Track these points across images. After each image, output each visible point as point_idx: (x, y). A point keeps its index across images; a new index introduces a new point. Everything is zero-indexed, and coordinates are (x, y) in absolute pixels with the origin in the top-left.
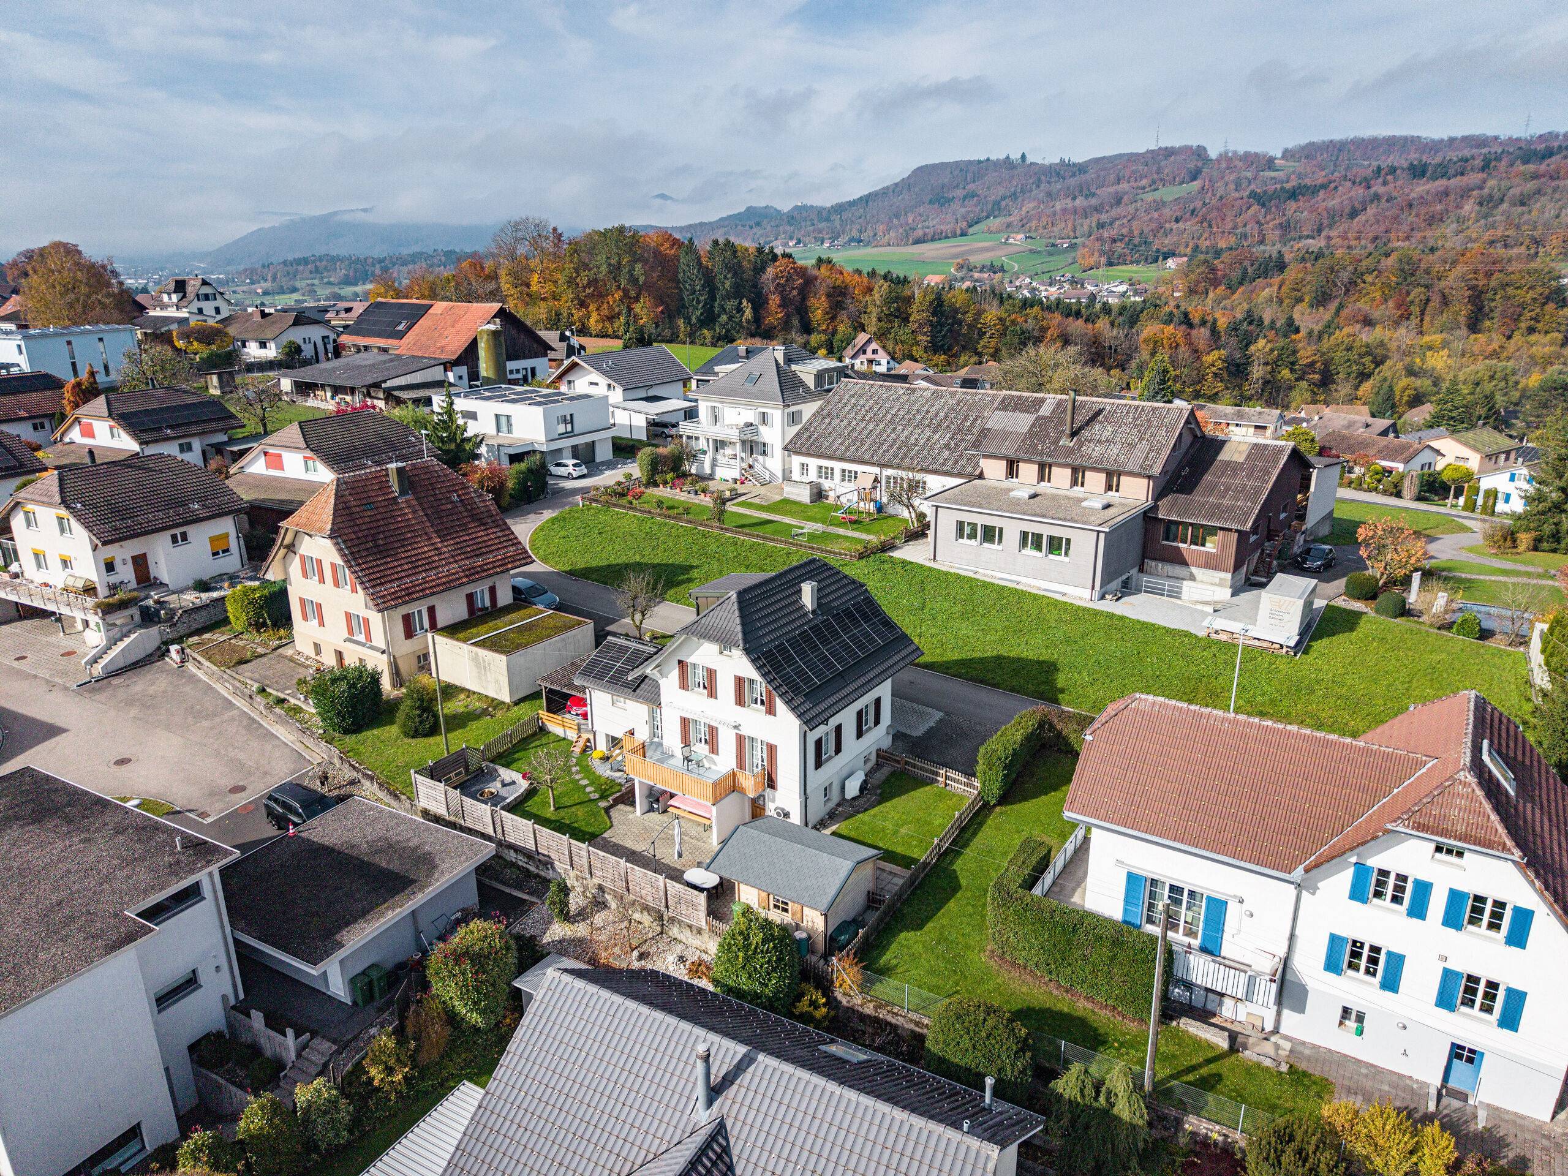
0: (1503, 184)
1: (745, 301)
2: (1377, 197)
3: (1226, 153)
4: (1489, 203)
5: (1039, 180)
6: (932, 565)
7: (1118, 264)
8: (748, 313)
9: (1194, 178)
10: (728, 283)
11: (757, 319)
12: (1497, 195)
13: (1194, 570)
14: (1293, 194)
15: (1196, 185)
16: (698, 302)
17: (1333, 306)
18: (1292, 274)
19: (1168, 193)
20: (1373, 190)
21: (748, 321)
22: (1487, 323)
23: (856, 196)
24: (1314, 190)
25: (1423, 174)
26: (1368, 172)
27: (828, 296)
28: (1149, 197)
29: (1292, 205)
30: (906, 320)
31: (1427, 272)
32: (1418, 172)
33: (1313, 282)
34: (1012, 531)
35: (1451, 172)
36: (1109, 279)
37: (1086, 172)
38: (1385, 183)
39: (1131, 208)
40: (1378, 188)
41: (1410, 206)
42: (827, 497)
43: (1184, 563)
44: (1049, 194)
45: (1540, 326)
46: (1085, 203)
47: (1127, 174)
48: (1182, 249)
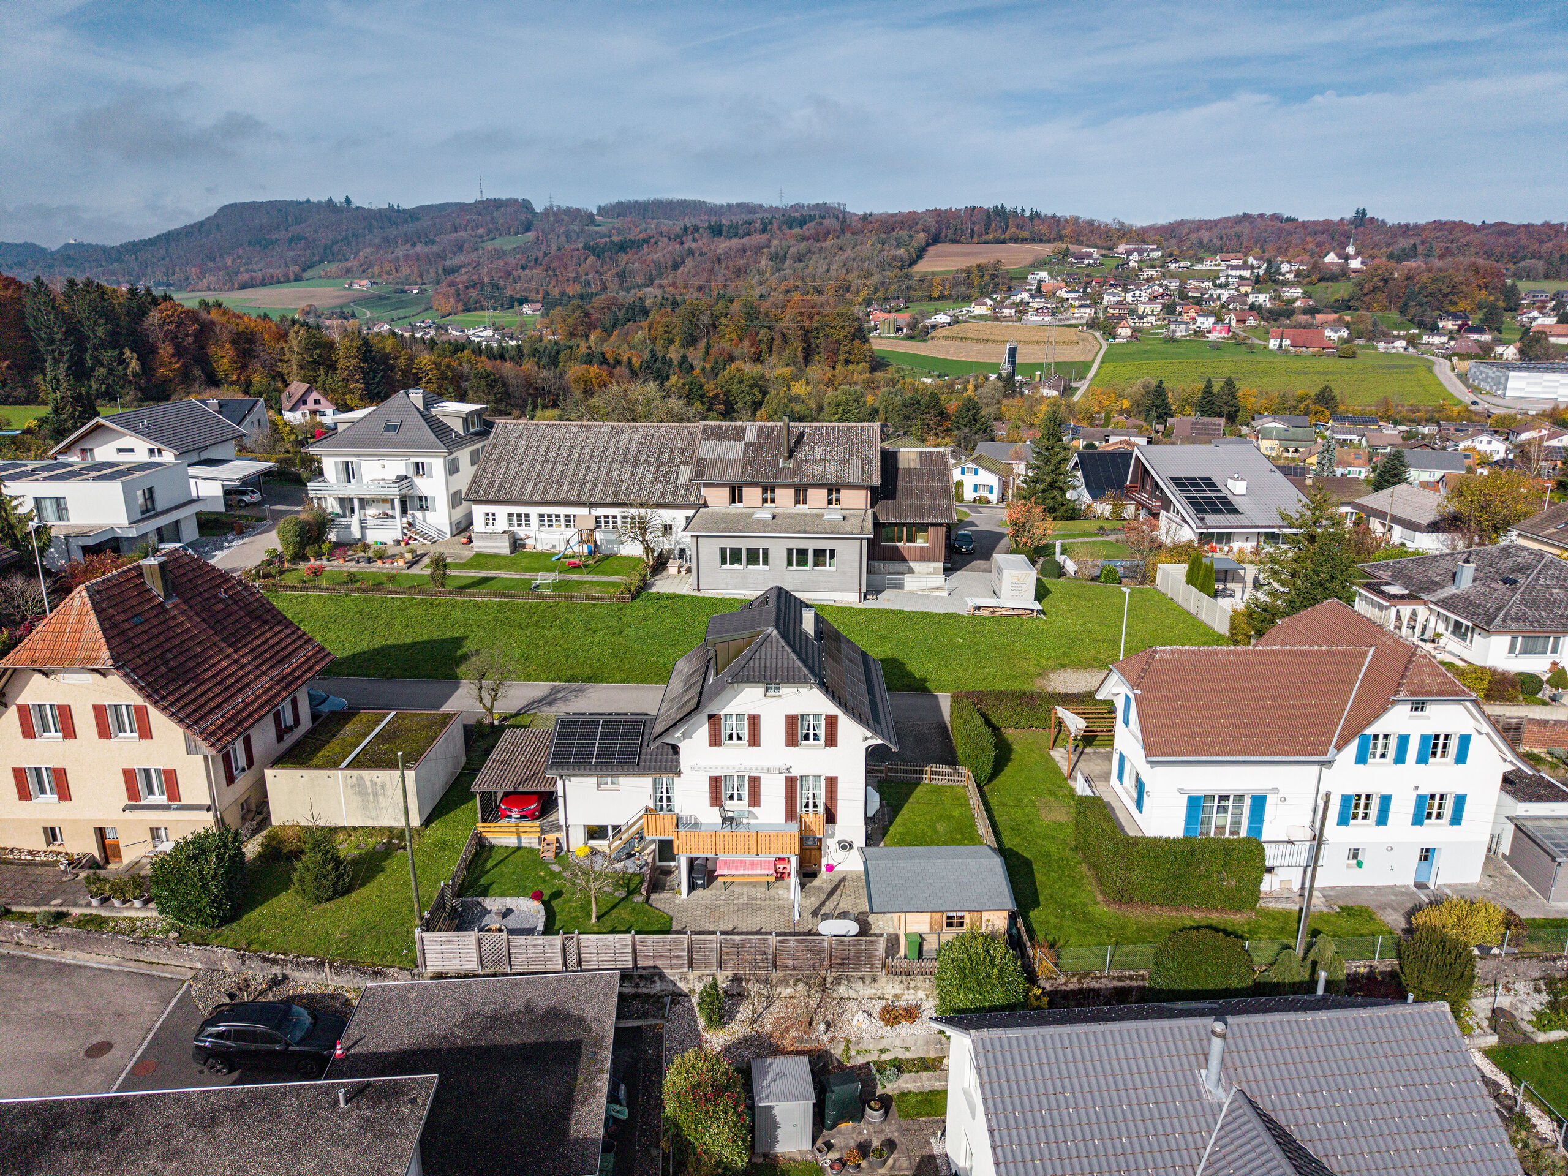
0: (784, 243)
1: (127, 352)
2: (691, 252)
3: (551, 207)
4: (779, 258)
5: (371, 225)
6: (696, 593)
7: (476, 309)
8: (134, 365)
9: (528, 229)
10: (101, 331)
11: (147, 368)
12: (781, 253)
13: (912, 564)
14: (622, 247)
15: (530, 236)
16: (62, 354)
17: (702, 345)
18: (655, 316)
19: (506, 243)
20: (686, 246)
21: (135, 375)
22: (817, 357)
23: (153, 234)
24: (638, 245)
25: (720, 234)
26: (678, 230)
27: (233, 343)
28: (489, 246)
29: (623, 258)
30: (332, 367)
31: (767, 316)
32: (716, 231)
33: (679, 324)
34: (778, 551)
35: (741, 232)
36: (474, 325)
37: (418, 219)
38: (694, 240)
39: (474, 256)
40: (689, 244)
41: (719, 260)
42: (524, 546)
43: (902, 559)
44: (386, 240)
45: (852, 358)
46: (427, 250)
47: (463, 223)
48: (533, 295)
